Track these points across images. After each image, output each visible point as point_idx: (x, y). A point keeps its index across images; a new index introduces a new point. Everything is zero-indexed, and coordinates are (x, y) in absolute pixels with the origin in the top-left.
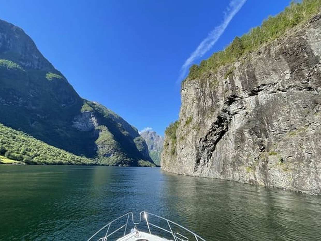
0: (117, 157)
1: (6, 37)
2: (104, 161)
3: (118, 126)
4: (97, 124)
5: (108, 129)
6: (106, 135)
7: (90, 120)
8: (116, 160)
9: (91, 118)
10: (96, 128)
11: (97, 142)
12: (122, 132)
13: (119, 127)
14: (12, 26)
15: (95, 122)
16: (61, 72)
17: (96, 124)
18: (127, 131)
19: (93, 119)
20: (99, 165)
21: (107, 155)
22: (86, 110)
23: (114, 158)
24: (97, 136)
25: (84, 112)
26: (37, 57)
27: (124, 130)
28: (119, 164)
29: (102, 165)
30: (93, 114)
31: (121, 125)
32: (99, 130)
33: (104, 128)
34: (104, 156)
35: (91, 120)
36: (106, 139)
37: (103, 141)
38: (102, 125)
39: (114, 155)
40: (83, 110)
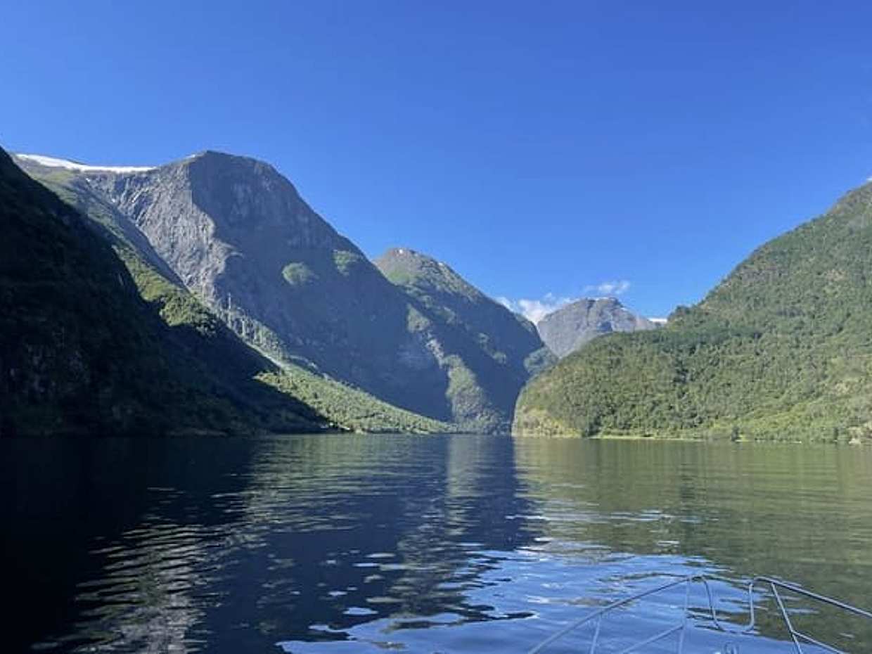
0: (489, 419)
1: (249, 191)
2: (468, 426)
3: (481, 342)
4: (442, 354)
5: (463, 364)
6: (463, 377)
7: (428, 344)
8: (487, 423)
9: (428, 341)
10: (441, 362)
11: (449, 392)
12: (491, 355)
13: (483, 345)
14: (254, 161)
15: (437, 349)
16: (351, 240)
17: (439, 355)
18: (501, 350)
19: (433, 342)
20: (461, 433)
21: (471, 416)
22: (418, 327)
23: (482, 419)
24: (446, 382)
25: (415, 331)
26: (306, 220)
27: (495, 349)
28: (492, 430)
29: (467, 433)
30: (431, 333)
31: (487, 338)
32: (447, 366)
33: (456, 361)
34: (465, 417)
35: (430, 346)
36: (464, 386)
37: (459, 389)
38: (450, 353)
39: (482, 416)
40: (411, 326)
